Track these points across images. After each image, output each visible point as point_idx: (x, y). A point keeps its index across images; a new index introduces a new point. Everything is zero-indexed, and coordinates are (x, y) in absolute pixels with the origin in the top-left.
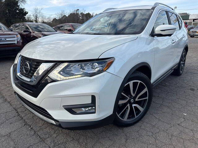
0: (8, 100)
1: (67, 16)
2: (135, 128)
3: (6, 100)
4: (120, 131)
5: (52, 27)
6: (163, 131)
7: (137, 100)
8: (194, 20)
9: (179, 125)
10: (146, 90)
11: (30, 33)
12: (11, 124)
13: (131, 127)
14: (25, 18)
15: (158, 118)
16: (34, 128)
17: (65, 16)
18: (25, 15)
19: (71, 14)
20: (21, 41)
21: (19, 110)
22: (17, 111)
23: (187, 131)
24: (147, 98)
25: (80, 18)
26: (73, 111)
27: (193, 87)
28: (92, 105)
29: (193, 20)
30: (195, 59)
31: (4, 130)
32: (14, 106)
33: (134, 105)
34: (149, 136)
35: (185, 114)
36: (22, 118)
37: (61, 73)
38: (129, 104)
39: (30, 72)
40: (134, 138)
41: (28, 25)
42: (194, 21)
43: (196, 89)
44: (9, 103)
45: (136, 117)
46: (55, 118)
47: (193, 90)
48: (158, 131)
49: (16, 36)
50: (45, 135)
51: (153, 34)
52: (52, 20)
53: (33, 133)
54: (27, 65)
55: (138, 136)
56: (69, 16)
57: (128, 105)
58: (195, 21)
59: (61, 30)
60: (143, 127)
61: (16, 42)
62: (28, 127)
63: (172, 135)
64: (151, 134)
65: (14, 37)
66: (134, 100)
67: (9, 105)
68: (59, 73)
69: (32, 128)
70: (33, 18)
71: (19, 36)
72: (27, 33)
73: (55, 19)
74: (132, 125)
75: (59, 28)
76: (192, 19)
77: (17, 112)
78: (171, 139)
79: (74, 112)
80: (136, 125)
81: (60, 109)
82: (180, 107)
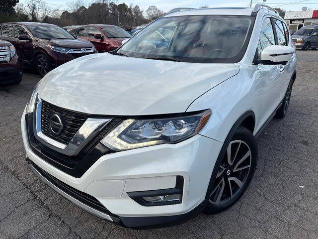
0: (11, 168)
1: (87, 8)
2: (230, 214)
3: (7, 168)
4: (209, 220)
5: (61, 26)
6: (275, 217)
7: (234, 170)
8: (291, 21)
9: (295, 205)
10: (249, 153)
11: (31, 40)
12: (25, 214)
13: (225, 212)
14: (14, 9)
15: (262, 194)
16: (67, 221)
17: (83, 7)
18: (14, 5)
19: (93, 5)
20: (17, 57)
21: (34, 188)
22: (30, 189)
23: (309, 215)
24: (249, 166)
25: (110, 11)
26: (144, 200)
27: (305, 139)
28: (178, 190)
29: (289, 21)
30: (300, 88)
31: (15, 228)
32: (24, 181)
33: (230, 179)
34: (255, 227)
35: (303, 187)
36: (43, 204)
37: (123, 136)
38: (223, 178)
39: (63, 131)
40: (232, 233)
41: (27, 27)
42: (291, 23)
43: (310, 141)
44: (13, 173)
45: (232, 196)
46: (113, 212)
47: (305, 143)
48: (266, 218)
49: (7, 48)
50: (88, 233)
51: (257, 61)
52: (61, 15)
53: (66, 231)
54: (56, 120)
55: (238, 229)
56: (90, 8)
57: (223, 180)
58: (293, 22)
59: (81, 35)
60: (243, 212)
61: (8, 59)
62: (56, 219)
63: (289, 224)
64: (257, 224)
65: (4, 50)
66: (232, 172)
67: (14, 178)
68: (120, 136)
69: (63, 222)
70: (27, 11)
71: (12, 47)
72: (25, 41)
73: (67, 12)
74: (226, 210)
75: (78, 32)
76: (288, 19)
77: (32, 192)
78: (288, 231)
79: (146, 201)
80: (231, 209)
81: (123, 197)
82: (292, 174)
